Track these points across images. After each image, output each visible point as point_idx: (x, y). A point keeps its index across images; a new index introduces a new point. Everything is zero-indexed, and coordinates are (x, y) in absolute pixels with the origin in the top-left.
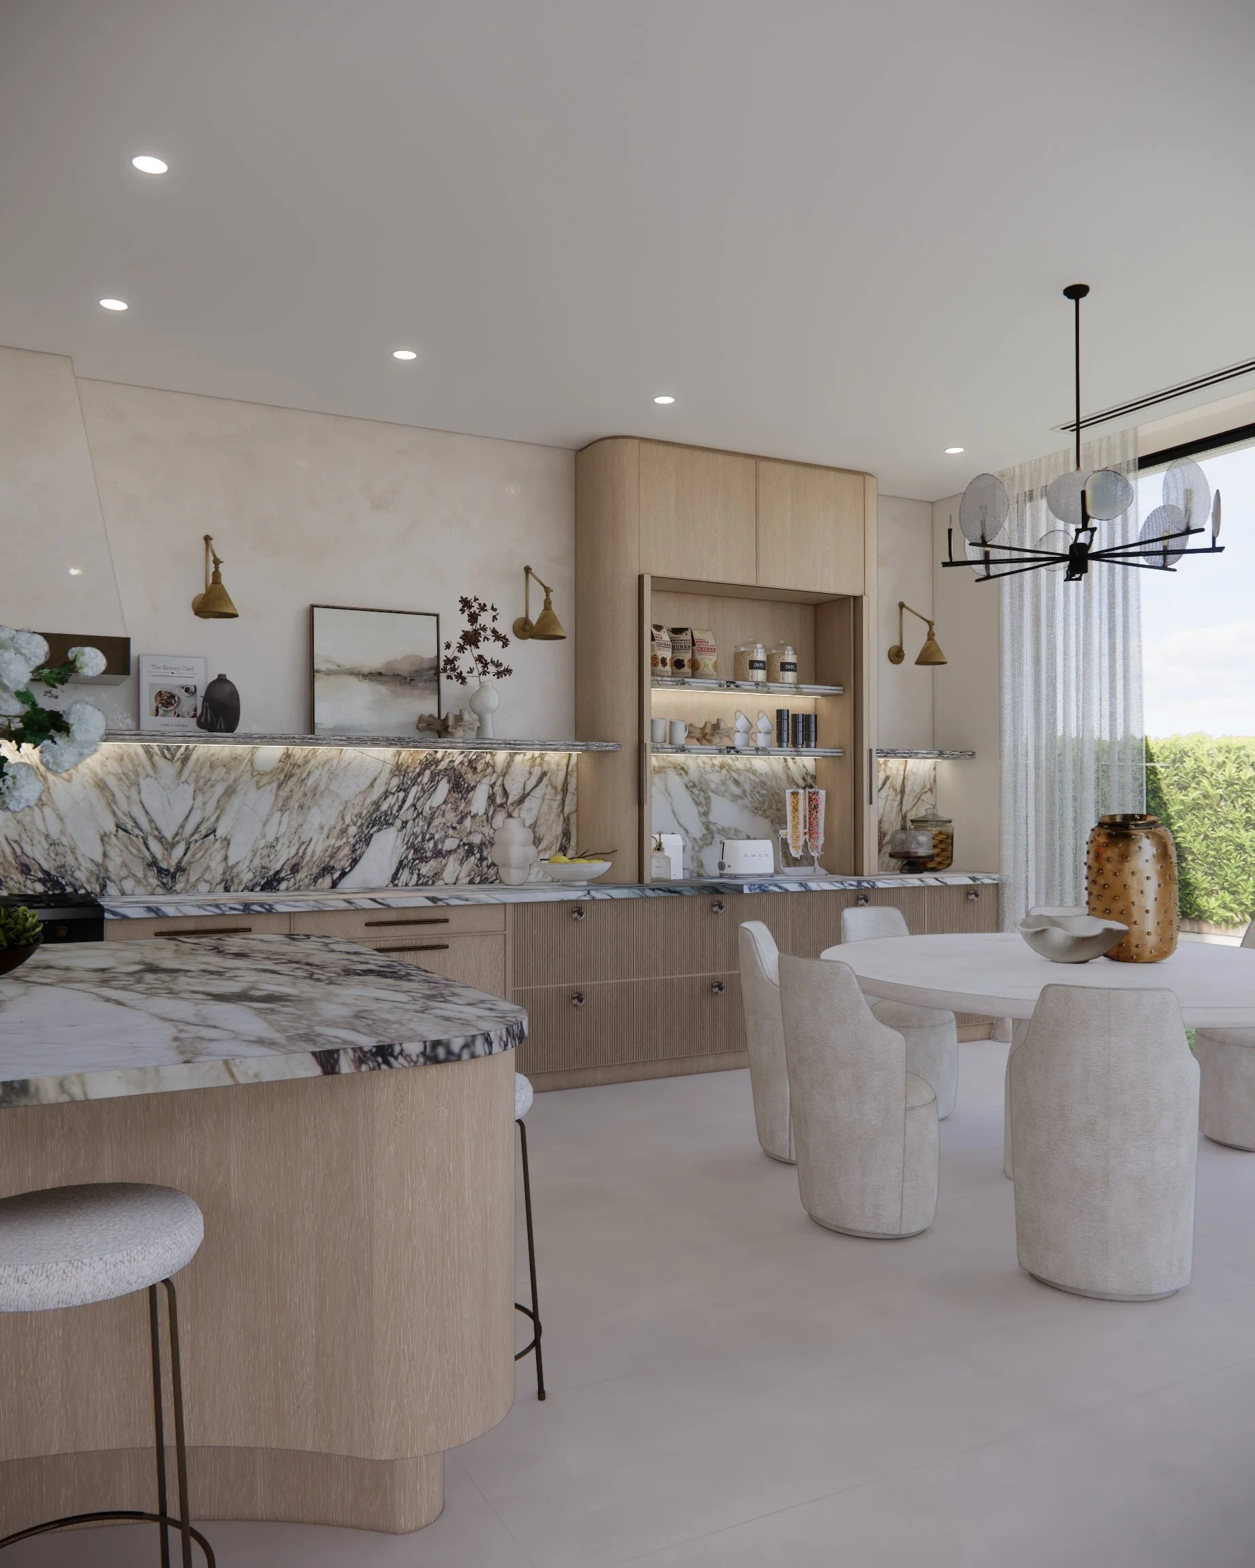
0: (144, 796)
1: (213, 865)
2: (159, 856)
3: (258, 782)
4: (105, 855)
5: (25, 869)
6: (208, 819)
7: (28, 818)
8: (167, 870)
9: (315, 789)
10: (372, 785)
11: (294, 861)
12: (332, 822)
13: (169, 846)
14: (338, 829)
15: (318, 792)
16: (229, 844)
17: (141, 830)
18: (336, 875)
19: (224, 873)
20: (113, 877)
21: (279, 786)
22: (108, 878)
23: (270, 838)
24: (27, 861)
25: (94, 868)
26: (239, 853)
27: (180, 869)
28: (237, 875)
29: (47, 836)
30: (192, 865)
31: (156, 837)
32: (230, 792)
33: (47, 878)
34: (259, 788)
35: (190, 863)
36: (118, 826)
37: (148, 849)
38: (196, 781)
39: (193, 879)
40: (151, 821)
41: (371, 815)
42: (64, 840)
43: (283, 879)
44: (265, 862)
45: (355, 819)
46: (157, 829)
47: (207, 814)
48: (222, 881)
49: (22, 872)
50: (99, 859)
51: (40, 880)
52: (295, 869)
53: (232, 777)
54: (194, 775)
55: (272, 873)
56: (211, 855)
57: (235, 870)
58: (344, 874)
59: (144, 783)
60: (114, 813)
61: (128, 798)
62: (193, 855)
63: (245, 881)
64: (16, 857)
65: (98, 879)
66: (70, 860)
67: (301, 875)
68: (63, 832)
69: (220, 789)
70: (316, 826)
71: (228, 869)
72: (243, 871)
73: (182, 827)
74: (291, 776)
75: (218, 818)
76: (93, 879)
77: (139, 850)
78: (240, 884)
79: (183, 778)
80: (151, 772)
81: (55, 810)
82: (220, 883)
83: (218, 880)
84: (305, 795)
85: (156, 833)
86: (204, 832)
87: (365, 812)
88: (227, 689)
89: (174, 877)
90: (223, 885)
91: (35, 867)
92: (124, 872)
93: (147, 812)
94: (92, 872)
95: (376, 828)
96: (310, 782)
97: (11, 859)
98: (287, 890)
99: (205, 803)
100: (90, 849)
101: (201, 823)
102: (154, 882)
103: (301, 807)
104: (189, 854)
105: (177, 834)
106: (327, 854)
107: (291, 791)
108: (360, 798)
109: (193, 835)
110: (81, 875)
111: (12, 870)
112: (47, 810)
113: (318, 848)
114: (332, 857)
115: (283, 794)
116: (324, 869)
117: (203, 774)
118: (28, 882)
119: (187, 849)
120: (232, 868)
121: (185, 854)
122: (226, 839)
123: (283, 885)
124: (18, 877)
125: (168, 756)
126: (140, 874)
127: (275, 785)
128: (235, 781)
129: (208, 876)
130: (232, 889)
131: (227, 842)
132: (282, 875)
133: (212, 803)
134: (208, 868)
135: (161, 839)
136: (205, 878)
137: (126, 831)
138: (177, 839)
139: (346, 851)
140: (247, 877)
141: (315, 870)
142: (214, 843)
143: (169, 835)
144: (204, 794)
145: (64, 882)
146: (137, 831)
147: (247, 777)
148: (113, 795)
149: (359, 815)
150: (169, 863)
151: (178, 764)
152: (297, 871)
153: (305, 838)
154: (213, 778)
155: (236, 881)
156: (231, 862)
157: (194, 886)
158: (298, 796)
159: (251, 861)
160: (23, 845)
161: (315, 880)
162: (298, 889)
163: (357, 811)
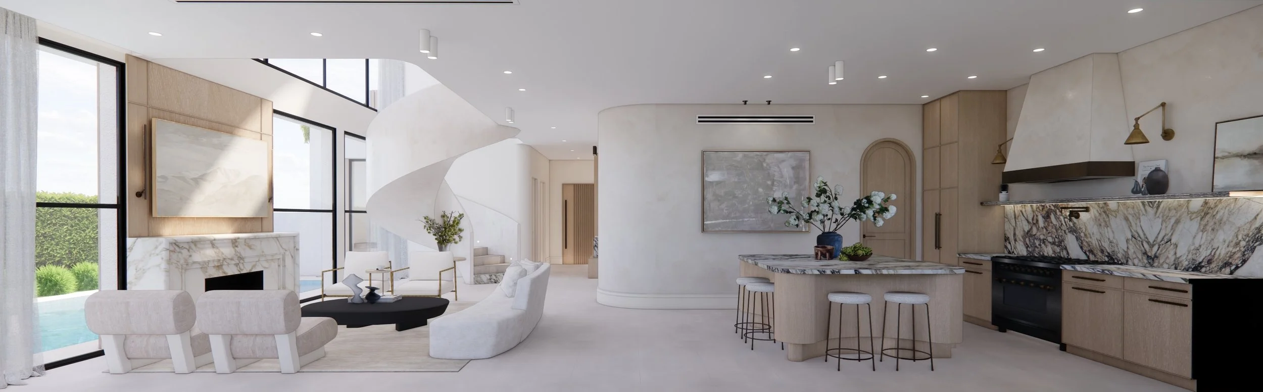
0: (1142, 224)
1: (1170, 256)
2: (1147, 250)
3: (1191, 217)
4: (1128, 248)
5: (1102, 251)
6: (1168, 235)
7: (1103, 232)
8: (1151, 257)
9: (1221, 220)
10: (1255, 218)
11: (1209, 258)
12: (1231, 238)
13: (1152, 246)
14: (1234, 242)
15: (1222, 222)
16: (1177, 247)
17: (1141, 238)
18: (1233, 268)
19: (1175, 261)
20: (1131, 257)
21: (1201, 219)
22: (1129, 258)
23: (1197, 245)
24: (1103, 249)
25: (1124, 253)
26: (1182, 251)
27: (1156, 256)
28: (1181, 262)
29: (1109, 239)
30: (1161, 255)
31: (1146, 241)
32: (1177, 222)
33: (1109, 256)
34: (1191, 220)
35: (1160, 254)
36: (1132, 236)
37: (1143, 246)
38: (1163, 217)
39: (1161, 261)
40: (1145, 234)
41: (1255, 236)
42: (1114, 241)
43: (1203, 266)
44: (1194, 257)
45: (1244, 237)
46: (1147, 238)
47: (1167, 232)
48: (1174, 264)
49: (1101, 252)
50: (1126, 250)
51: (1107, 256)
52: (1210, 262)
53: (1179, 215)
54: (1161, 215)
55: (1197, 263)
56: (1169, 251)
57: (1180, 260)
58: (1237, 268)
59: (1142, 218)
60: (1131, 230)
61: (1136, 224)
62: (1161, 251)
63: (1184, 265)
64: (1100, 246)
65: (1125, 257)
66: (1116, 249)
67: (1213, 265)
68: (1114, 238)
69: (1173, 221)
70: (1221, 240)
71: (1177, 259)
72: (1183, 260)
73: (1157, 237)
74: (1208, 214)
75: (1172, 234)
76: (1124, 257)
77: (1140, 247)
78: (1182, 266)
79: (1157, 216)
80: (1145, 214)
81: (1111, 229)
82: (1172, 265)
83: (1172, 263)
84: (1215, 223)
85: (1146, 240)
86: (1166, 240)
87: (1251, 233)
88: (1161, 174)
89: (1153, 260)
90: (1174, 266)
91: (1105, 251)
92: (1134, 256)
93: (1143, 231)
94: (1123, 255)
95: (1258, 243)
96: (1218, 217)
97: (1099, 248)
98: (1205, 272)
99: (1166, 227)
100: (1123, 245)
101: (1165, 236)
102: (1146, 261)
103: (1213, 230)
104: (1159, 251)
105: (1155, 241)
106: (1228, 255)
107: (1208, 221)
108: (1248, 225)
109: (1161, 241)
110: (1120, 255)
111: (1099, 251)
112: (1108, 228)
113: (1223, 252)
114: (1230, 257)
115: (1203, 223)
116: (1226, 264)
117: (1165, 214)
118: (1103, 257)
119: (1159, 248)
120: (1179, 258)
121: (1158, 250)
122: (1175, 244)
123: (1203, 270)
124: (1100, 254)
125: (1151, 206)
126: (1140, 257)
127: (1199, 218)
128: (1180, 216)
129: (1168, 261)
130: (1178, 268)
131: (1176, 246)
132: (1203, 264)
133: (1170, 227)
134: (1168, 257)
135: (1148, 242)
136: (1166, 262)
137: (1135, 238)
138: (1155, 243)
139: (1239, 255)
140: (1185, 263)
141: (1221, 264)
142: (1170, 246)
143: (1151, 241)
144: (1166, 223)
145: (1114, 257)
146: (1139, 239)
147: (1185, 214)
148: (1131, 223)
149: (1247, 235)
150: (1152, 253)
151: (1155, 209)
152: (1211, 263)
153: (1215, 246)
154: (1170, 215)
155: (1180, 265)
156: (1178, 255)
157: (1162, 265)
158: (1211, 224)
159: (1187, 256)
160: (1102, 242)
161: (1221, 269)
162: (1211, 272)
163: (1246, 232)
